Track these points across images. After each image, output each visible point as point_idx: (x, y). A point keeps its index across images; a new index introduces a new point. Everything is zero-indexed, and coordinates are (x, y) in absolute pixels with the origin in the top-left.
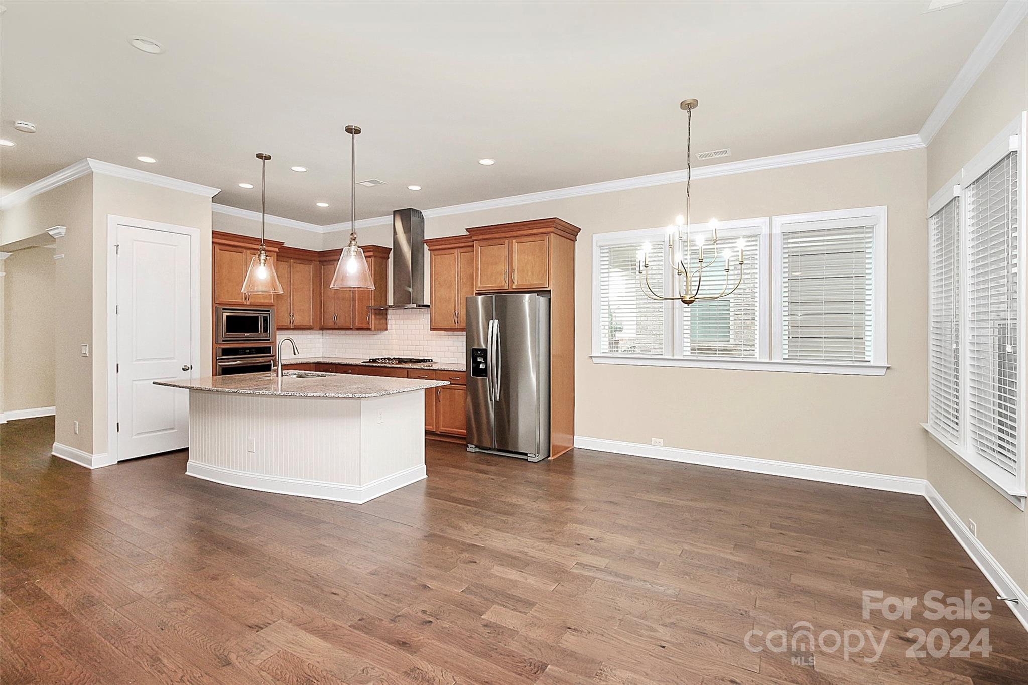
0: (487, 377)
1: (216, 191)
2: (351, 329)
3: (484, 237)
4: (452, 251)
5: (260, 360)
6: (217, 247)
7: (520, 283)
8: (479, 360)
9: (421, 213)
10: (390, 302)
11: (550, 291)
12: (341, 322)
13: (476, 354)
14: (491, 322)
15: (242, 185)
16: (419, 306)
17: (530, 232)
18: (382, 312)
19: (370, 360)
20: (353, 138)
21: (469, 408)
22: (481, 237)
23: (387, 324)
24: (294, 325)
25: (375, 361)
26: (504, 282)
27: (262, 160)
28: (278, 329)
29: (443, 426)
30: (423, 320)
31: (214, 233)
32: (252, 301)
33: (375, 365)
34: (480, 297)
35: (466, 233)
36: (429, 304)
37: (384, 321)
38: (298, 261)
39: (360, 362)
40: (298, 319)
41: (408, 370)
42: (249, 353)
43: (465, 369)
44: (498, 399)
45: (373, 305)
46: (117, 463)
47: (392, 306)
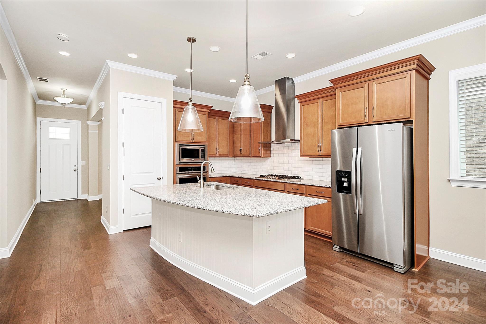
0: (351, 193)
1: (175, 77)
2: (249, 156)
3: (345, 84)
4: (316, 101)
6: (177, 110)
7: (380, 116)
8: (343, 180)
9: (292, 78)
10: (273, 139)
11: (412, 121)
12: (243, 153)
13: (340, 175)
14: (355, 149)
15: (187, 70)
16: (292, 141)
18: (267, 146)
19: (261, 175)
22: (342, 85)
23: (271, 153)
24: (219, 155)
25: (263, 176)
26: (363, 117)
27: (190, 43)
28: (209, 157)
30: (296, 150)
31: (174, 101)
32: (195, 140)
33: (263, 179)
35: (330, 85)
36: (299, 139)
37: (269, 152)
38: (220, 118)
39: (254, 177)
40: (221, 151)
41: (285, 184)
42: (194, 170)
43: (330, 186)
45: (262, 141)
46: (123, 231)
47: (274, 141)
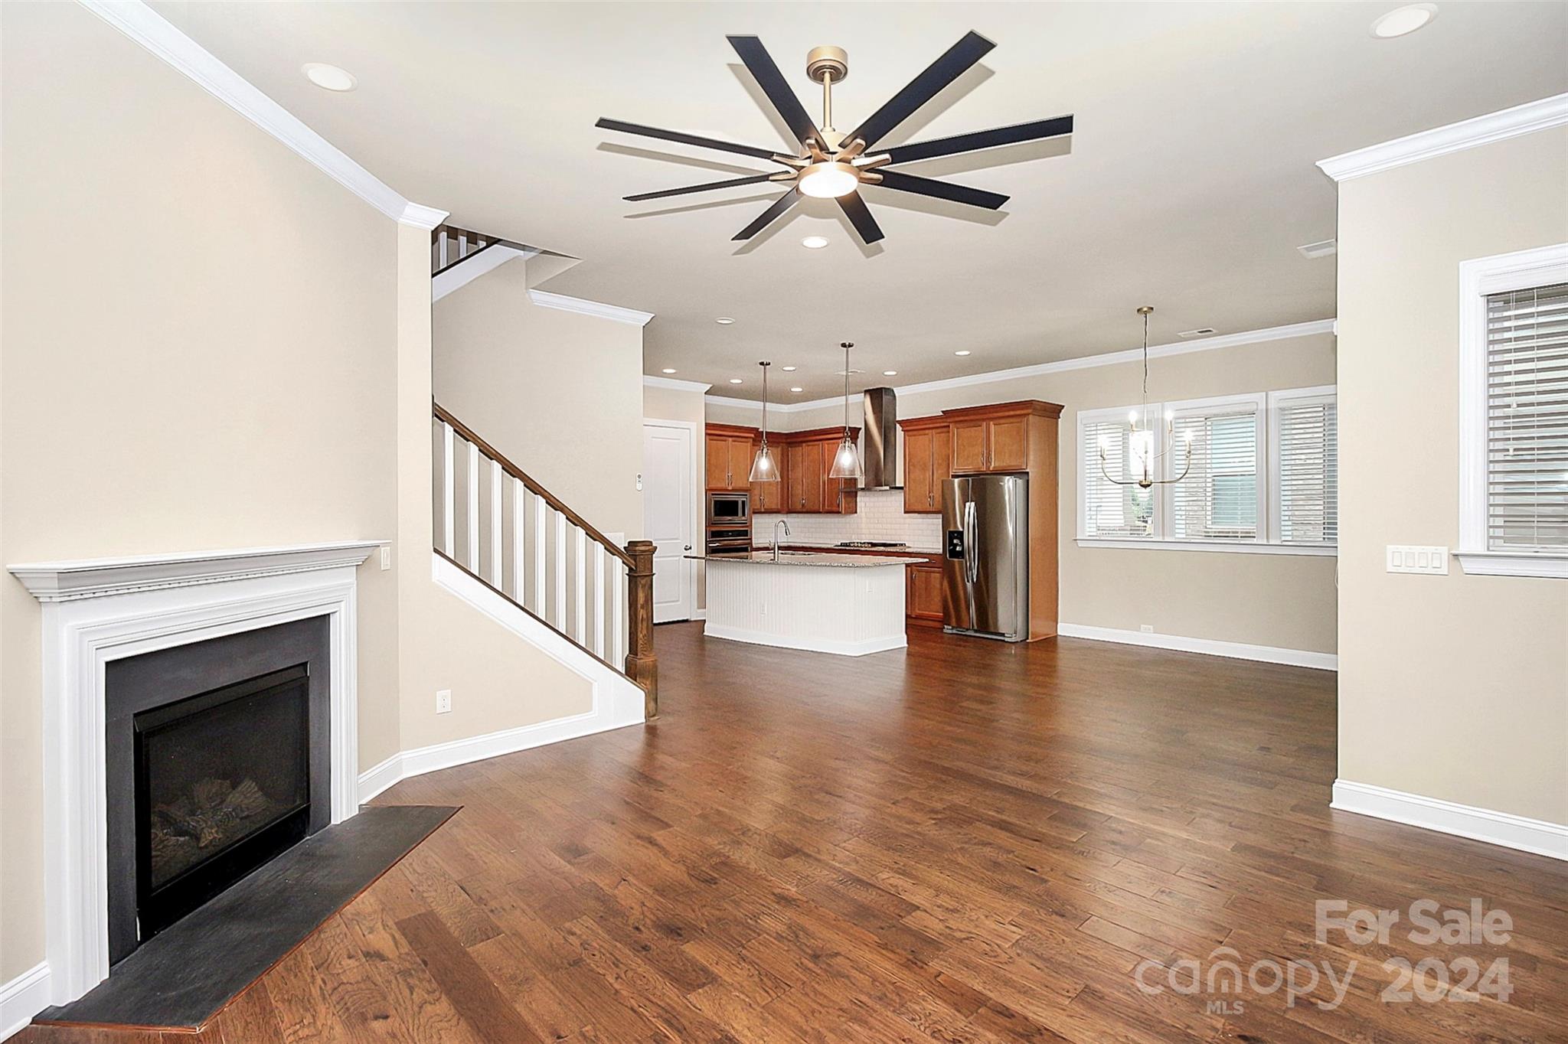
0: (963, 558)
1: (708, 387)
2: (820, 513)
3: (960, 419)
4: (927, 432)
5: (739, 542)
6: (707, 437)
7: (997, 465)
8: (955, 541)
9: (893, 391)
10: (861, 486)
11: (1028, 473)
12: (809, 507)
13: (952, 536)
14: (968, 504)
15: (733, 381)
16: (891, 488)
17: (1007, 414)
18: (851, 496)
19: (842, 543)
20: (847, 351)
21: (946, 591)
22: (957, 419)
23: (856, 507)
24: (766, 509)
26: (981, 464)
27: (763, 367)
28: (754, 513)
29: (919, 610)
30: (897, 500)
31: (707, 425)
32: (733, 486)
33: (847, 548)
34: (956, 480)
35: (941, 414)
36: (902, 486)
37: (854, 504)
40: (770, 506)
42: (731, 536)
43: (941, 551)
44: (975, 580)
45: (841, 489)
47: (862, 489)
